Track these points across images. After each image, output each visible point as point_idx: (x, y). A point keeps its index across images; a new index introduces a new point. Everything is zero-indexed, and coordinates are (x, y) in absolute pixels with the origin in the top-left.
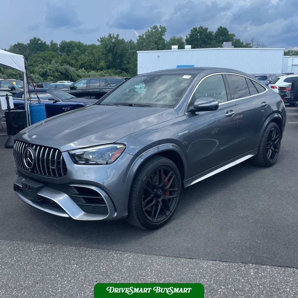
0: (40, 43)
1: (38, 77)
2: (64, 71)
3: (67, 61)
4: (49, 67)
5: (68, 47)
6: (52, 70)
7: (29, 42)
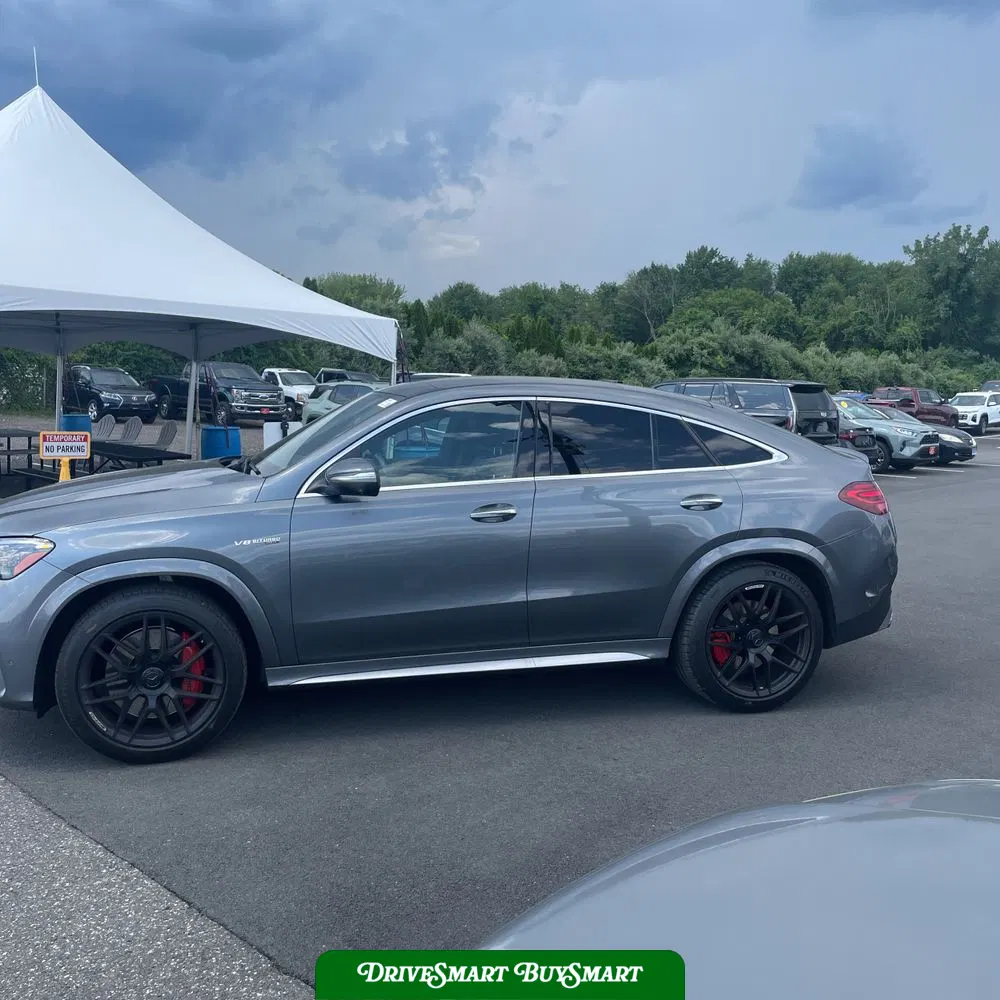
0: (716, 264)
1: (659, 369)
2: (746, 351)
3: (787, 319)
4: (701, 339)
5: (806, 272)
6: (710, 347)
7: (683, 261)
